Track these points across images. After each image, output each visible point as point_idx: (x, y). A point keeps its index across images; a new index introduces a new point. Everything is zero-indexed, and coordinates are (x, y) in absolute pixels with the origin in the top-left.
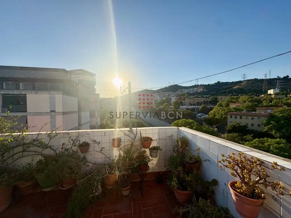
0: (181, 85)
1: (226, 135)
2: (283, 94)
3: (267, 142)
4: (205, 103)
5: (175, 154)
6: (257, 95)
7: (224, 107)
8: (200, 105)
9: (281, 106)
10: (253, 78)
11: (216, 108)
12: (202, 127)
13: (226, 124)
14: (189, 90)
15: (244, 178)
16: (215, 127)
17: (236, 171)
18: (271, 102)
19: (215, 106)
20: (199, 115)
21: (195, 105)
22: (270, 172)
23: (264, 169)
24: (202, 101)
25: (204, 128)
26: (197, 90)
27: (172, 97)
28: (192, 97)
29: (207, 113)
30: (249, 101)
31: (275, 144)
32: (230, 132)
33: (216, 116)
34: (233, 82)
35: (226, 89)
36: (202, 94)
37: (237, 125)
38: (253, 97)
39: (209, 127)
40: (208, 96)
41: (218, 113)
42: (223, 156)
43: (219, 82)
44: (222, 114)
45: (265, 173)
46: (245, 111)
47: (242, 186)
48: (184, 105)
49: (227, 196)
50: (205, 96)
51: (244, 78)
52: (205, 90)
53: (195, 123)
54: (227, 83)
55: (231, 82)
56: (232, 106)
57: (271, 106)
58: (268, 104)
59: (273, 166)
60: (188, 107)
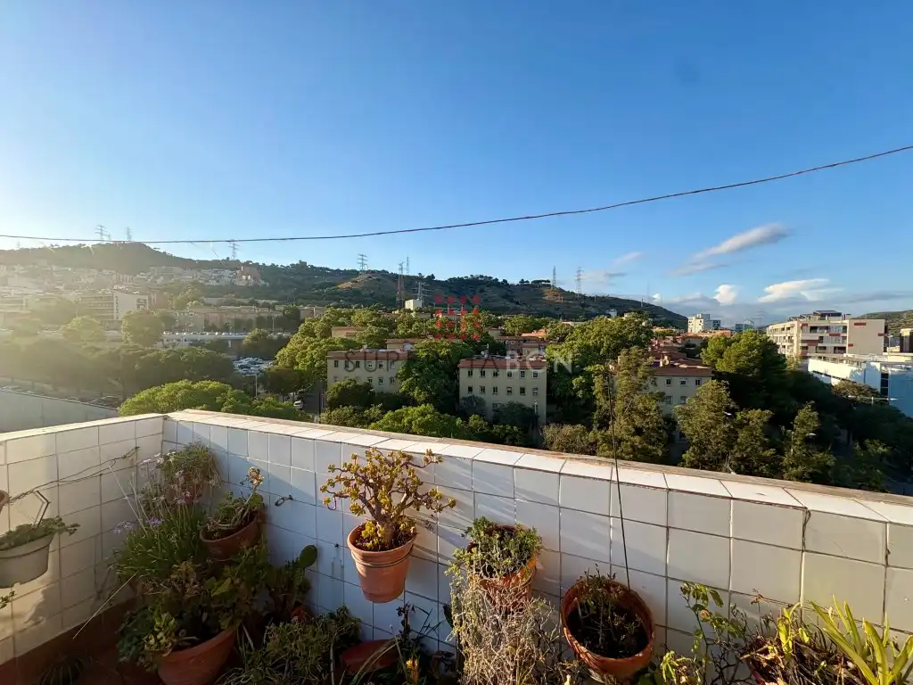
0: (162, 248)
1: (324, 415)
2: (427, 312)
3: (407, 414)
4: (261, 322)
5: (155, 523)
6: (389, 309)
7: (319, 338)
8: (246, 330)
9: (425, 337)
10: (380, 269)
11: (295, 341)
12: (254, 402)
13: (325, 386)
14: (199, 274)
15: (380, 506)
16: (296, 396)
17: (363, 498)
18: (410, 326)
19: (293, 334)
20: (244, 362)
21: (226, 329)
22: (422, 473)
23: (413, 471)
24: (253, 317)
25: (261, 404)
26: (235, 277)
27: (117, 294)
28: (214, 301)
29: (269, 357)
30: (374, 324)
31: (419, 416)
32: (334, 405)
33: (298, 364)
34: (338, 270)
35: (322, 286)
36: (253, 294)
37: (349, 384)
38: (379, 315)
39: (277, 399)
40: (271, 302)
41: (304, 355)
42: (332, 469)
43: (303, 265)
44: (312, 359)
45: (415, 479)
46: (365, 347)
47: (376, 531)
48: (180, 329)
49: (343, 575)
50: (261, 302)
51: (363, 264)
52: (263, 282)
53: (229, 392)
54: (323, 271)
55: (335, 269)
56: (338, 334)
57: (411, 336)
58: (406, 331)
59: (427, 460)
60: (199, 337)
